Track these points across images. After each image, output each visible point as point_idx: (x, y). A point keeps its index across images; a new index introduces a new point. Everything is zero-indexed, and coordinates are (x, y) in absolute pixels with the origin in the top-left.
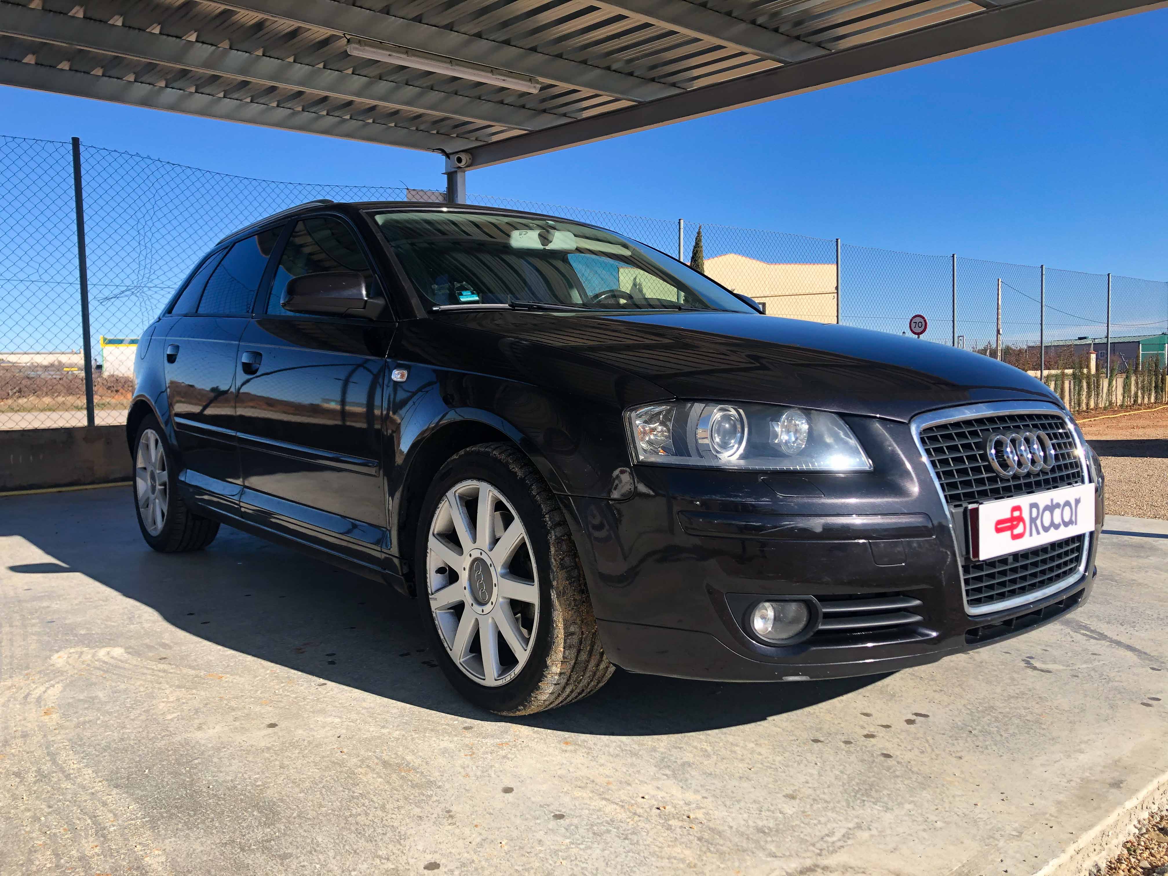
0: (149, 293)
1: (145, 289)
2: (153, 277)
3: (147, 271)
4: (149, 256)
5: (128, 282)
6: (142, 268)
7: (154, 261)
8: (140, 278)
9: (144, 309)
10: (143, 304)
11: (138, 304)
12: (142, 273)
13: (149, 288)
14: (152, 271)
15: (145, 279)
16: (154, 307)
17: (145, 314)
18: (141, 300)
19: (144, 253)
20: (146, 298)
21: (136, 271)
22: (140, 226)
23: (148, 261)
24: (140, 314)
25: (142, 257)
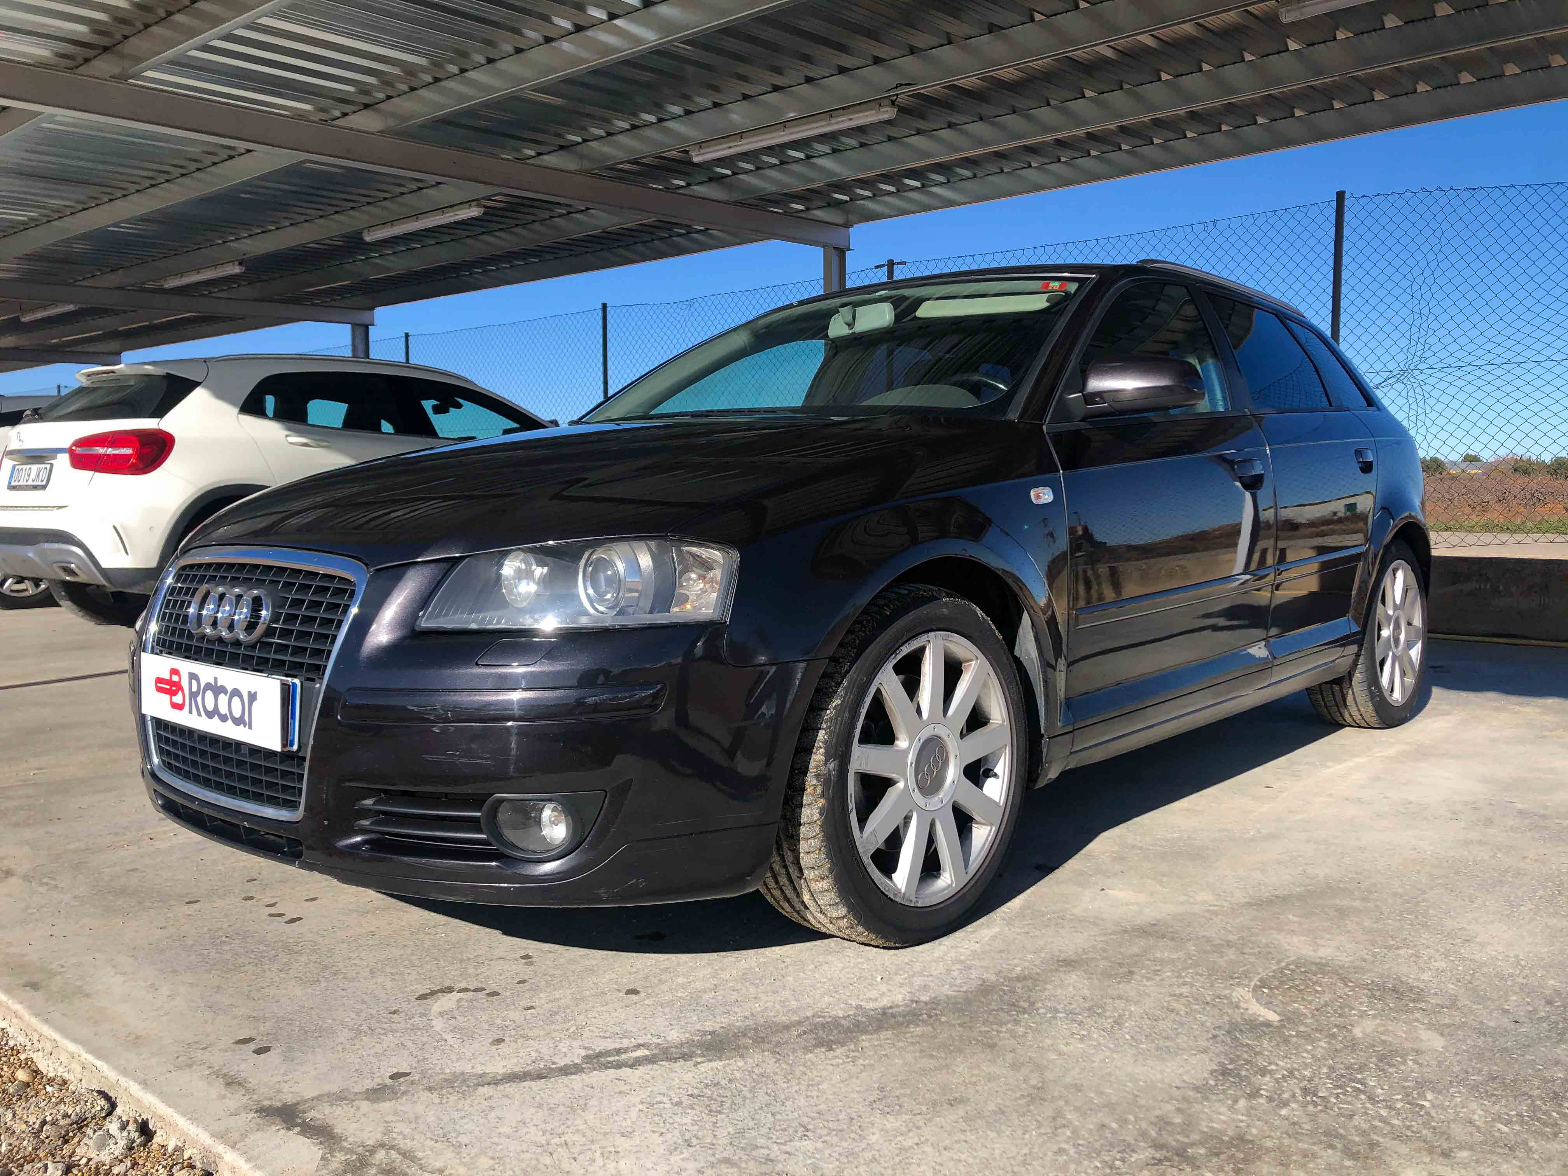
0: (1422, 377)
1: (1416, 372)
2: (1426, 355)
3: (1420, 347)
4: (1425, 326)
5: (1392, 366)
6: (1413, 343)
7: (1430, 332)
8: (1410, 357)
9: (1411, 400)
10: (1411, 393)
11: (1404, 393)
12: (1412, 350)
13: (1421, 370)
14: (1427, 346)
15: (1416, 359)
16: (1427, 396)
17: (1414, 406)
18: (1409, 387)
19: (1417, 323)
20: (1415, 385)
21: (1405, 350)
22: (1415, 287)
23: (1422, 333)
24: (1406, 408)
25: (1414, 329)
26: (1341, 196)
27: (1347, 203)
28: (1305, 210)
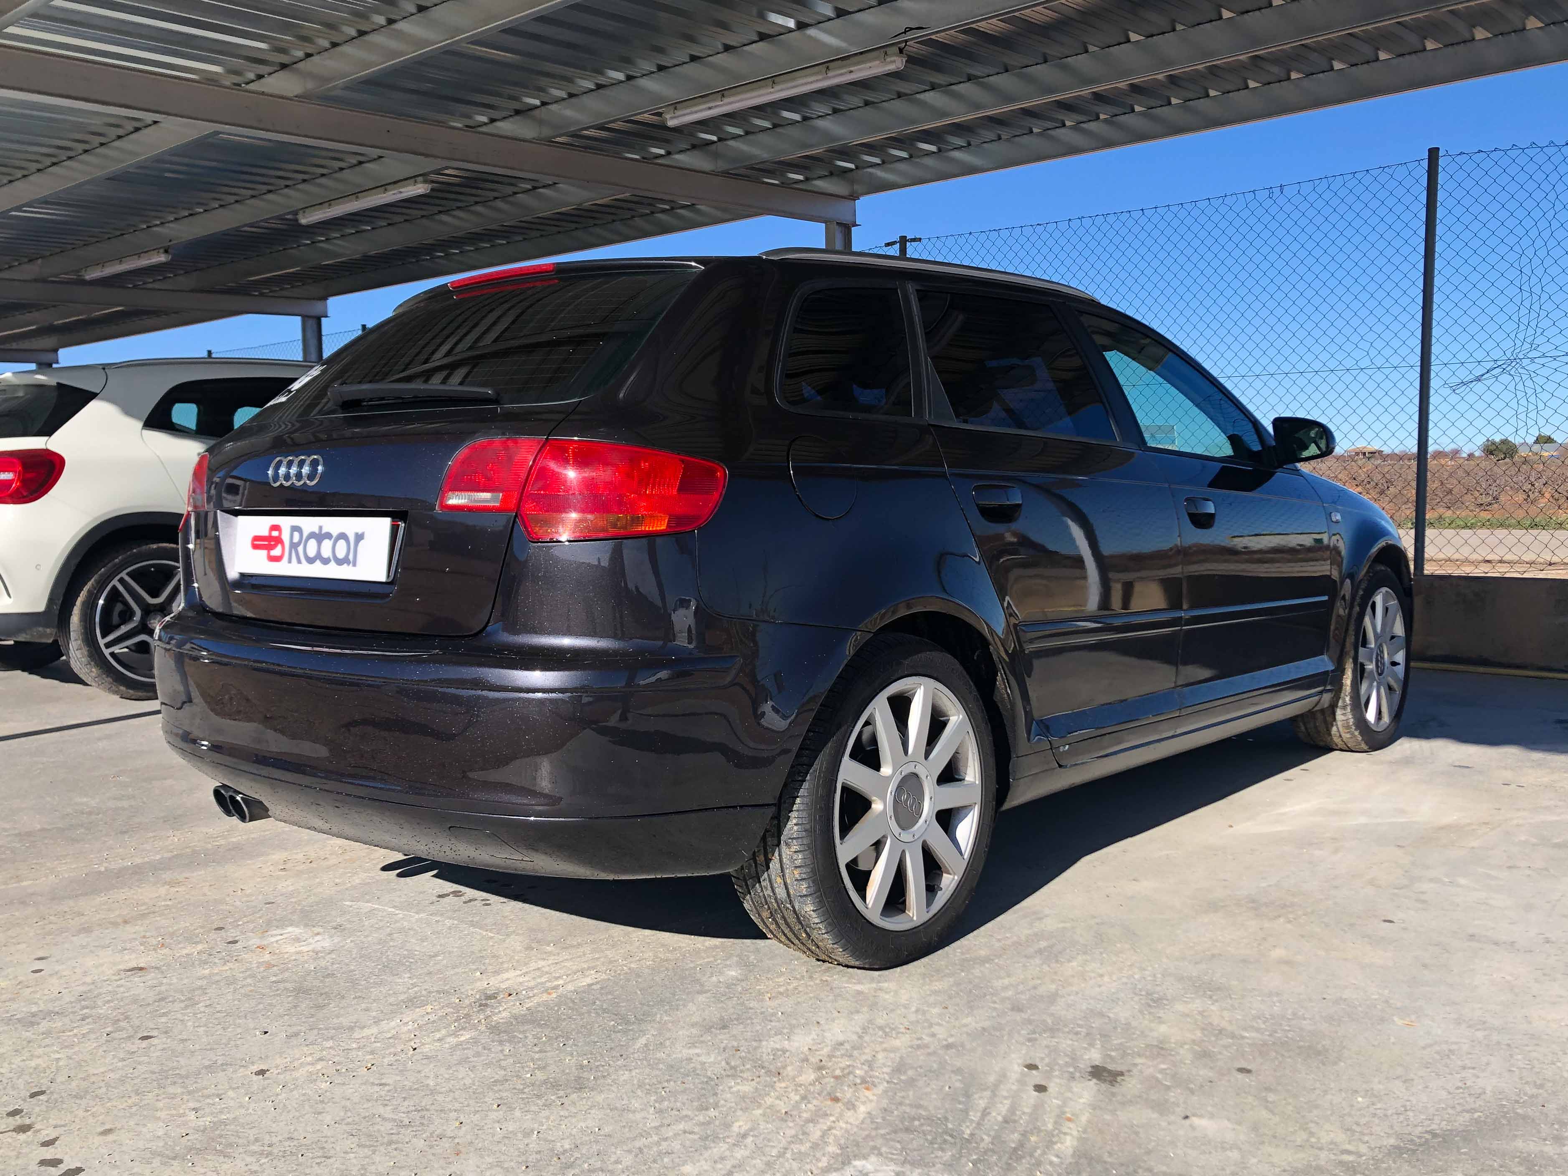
0: (1532, 367)
1: (1525, 362)
2: (1539, 340)
3: (1530, 331)
4: (1536, 307)
5: (1497, 354)
6: (1522, 327)
7: (1543, 314)
8: (1519, 343)
9: (1520, 394)
10: (1520, 386)
11: (1511, 387)
12: (1521, 336)
13: (1532, 360)
14: (1539, 331)
15: (1527, 346)
16: (1539, 390)
17: (1523, 402)
18: (1517, 379)
19: (1527, 303)
20: (1524, 377)
21: (1513, 336)
22: (1524, 260)
23: (1533, 315)
24: (1514, 404)
25: (1524, 311)
26: (1433, 154)
27: (1441, 162)
28: (1390, 171)
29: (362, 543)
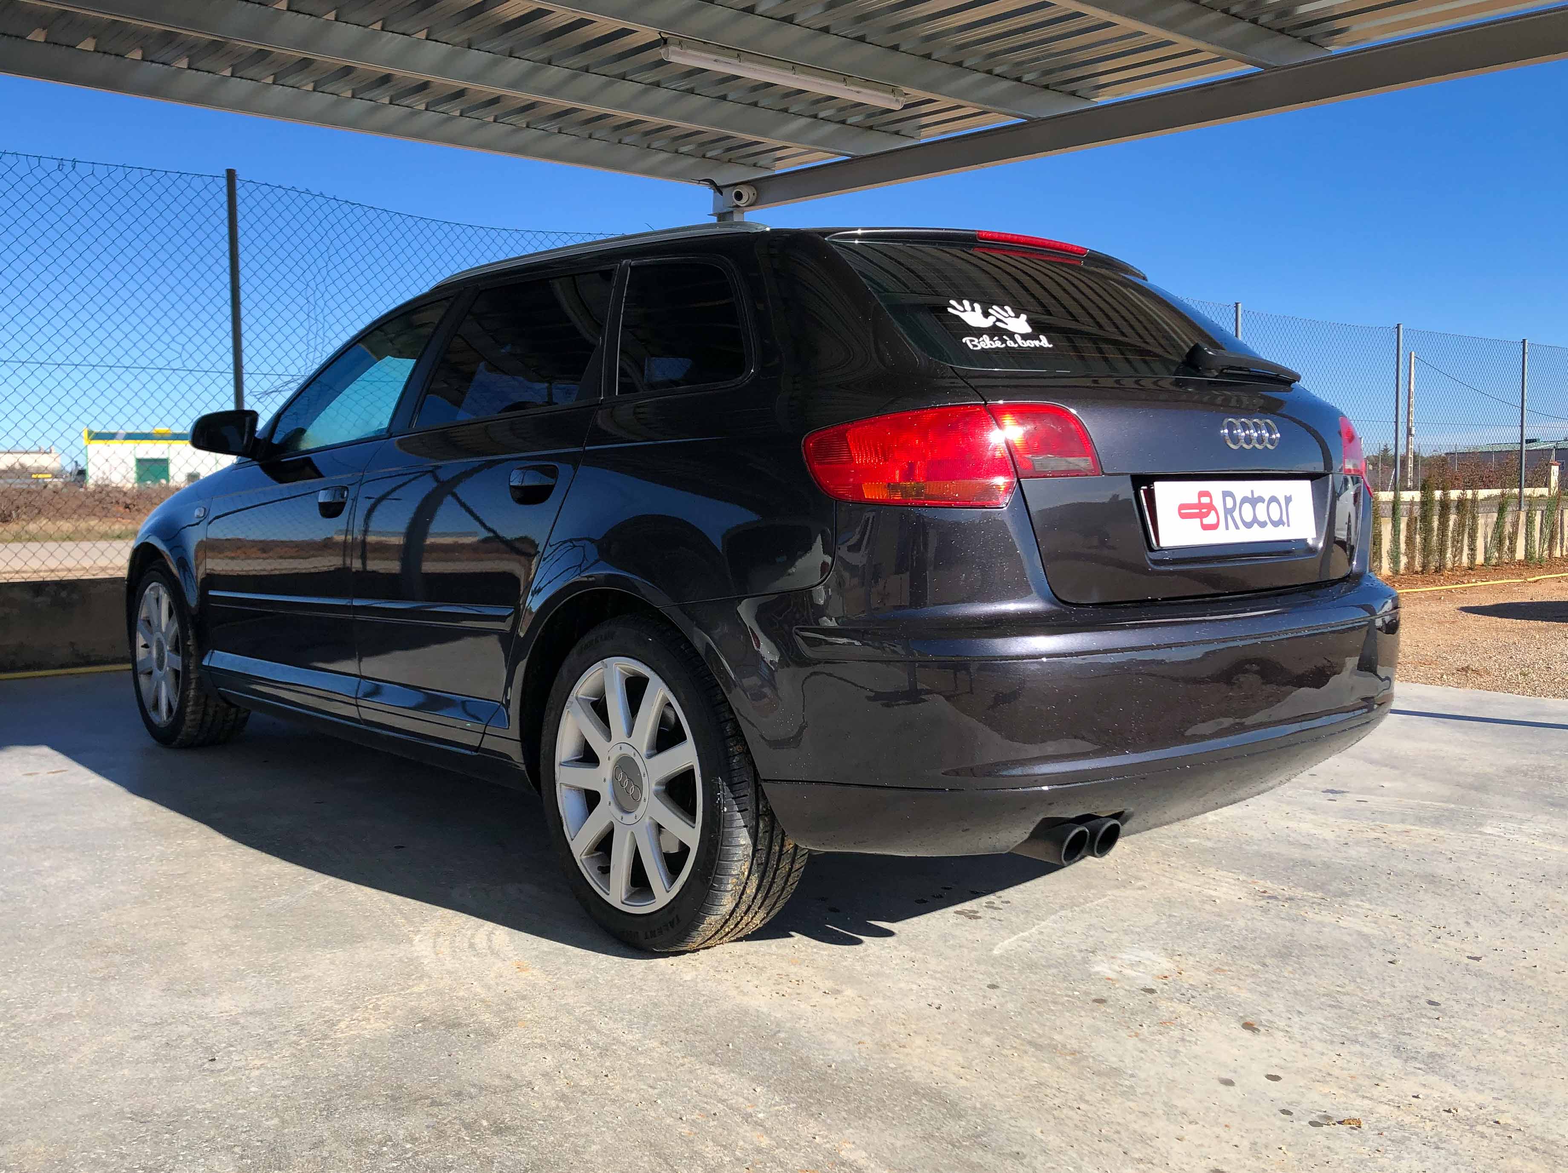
29: (1291, 505)
